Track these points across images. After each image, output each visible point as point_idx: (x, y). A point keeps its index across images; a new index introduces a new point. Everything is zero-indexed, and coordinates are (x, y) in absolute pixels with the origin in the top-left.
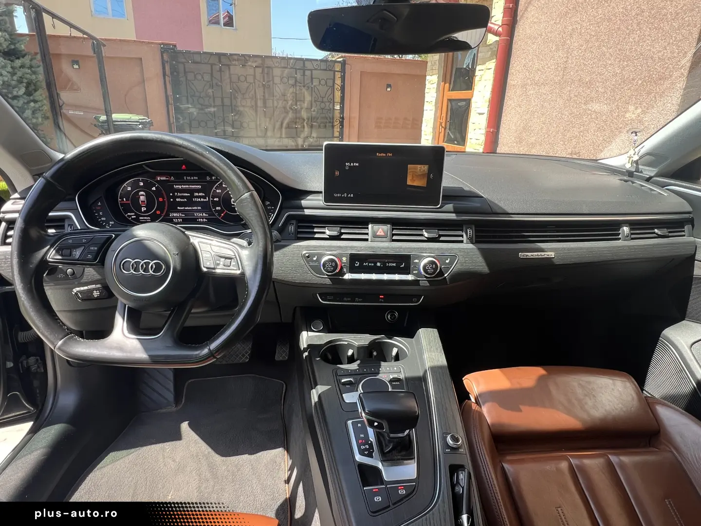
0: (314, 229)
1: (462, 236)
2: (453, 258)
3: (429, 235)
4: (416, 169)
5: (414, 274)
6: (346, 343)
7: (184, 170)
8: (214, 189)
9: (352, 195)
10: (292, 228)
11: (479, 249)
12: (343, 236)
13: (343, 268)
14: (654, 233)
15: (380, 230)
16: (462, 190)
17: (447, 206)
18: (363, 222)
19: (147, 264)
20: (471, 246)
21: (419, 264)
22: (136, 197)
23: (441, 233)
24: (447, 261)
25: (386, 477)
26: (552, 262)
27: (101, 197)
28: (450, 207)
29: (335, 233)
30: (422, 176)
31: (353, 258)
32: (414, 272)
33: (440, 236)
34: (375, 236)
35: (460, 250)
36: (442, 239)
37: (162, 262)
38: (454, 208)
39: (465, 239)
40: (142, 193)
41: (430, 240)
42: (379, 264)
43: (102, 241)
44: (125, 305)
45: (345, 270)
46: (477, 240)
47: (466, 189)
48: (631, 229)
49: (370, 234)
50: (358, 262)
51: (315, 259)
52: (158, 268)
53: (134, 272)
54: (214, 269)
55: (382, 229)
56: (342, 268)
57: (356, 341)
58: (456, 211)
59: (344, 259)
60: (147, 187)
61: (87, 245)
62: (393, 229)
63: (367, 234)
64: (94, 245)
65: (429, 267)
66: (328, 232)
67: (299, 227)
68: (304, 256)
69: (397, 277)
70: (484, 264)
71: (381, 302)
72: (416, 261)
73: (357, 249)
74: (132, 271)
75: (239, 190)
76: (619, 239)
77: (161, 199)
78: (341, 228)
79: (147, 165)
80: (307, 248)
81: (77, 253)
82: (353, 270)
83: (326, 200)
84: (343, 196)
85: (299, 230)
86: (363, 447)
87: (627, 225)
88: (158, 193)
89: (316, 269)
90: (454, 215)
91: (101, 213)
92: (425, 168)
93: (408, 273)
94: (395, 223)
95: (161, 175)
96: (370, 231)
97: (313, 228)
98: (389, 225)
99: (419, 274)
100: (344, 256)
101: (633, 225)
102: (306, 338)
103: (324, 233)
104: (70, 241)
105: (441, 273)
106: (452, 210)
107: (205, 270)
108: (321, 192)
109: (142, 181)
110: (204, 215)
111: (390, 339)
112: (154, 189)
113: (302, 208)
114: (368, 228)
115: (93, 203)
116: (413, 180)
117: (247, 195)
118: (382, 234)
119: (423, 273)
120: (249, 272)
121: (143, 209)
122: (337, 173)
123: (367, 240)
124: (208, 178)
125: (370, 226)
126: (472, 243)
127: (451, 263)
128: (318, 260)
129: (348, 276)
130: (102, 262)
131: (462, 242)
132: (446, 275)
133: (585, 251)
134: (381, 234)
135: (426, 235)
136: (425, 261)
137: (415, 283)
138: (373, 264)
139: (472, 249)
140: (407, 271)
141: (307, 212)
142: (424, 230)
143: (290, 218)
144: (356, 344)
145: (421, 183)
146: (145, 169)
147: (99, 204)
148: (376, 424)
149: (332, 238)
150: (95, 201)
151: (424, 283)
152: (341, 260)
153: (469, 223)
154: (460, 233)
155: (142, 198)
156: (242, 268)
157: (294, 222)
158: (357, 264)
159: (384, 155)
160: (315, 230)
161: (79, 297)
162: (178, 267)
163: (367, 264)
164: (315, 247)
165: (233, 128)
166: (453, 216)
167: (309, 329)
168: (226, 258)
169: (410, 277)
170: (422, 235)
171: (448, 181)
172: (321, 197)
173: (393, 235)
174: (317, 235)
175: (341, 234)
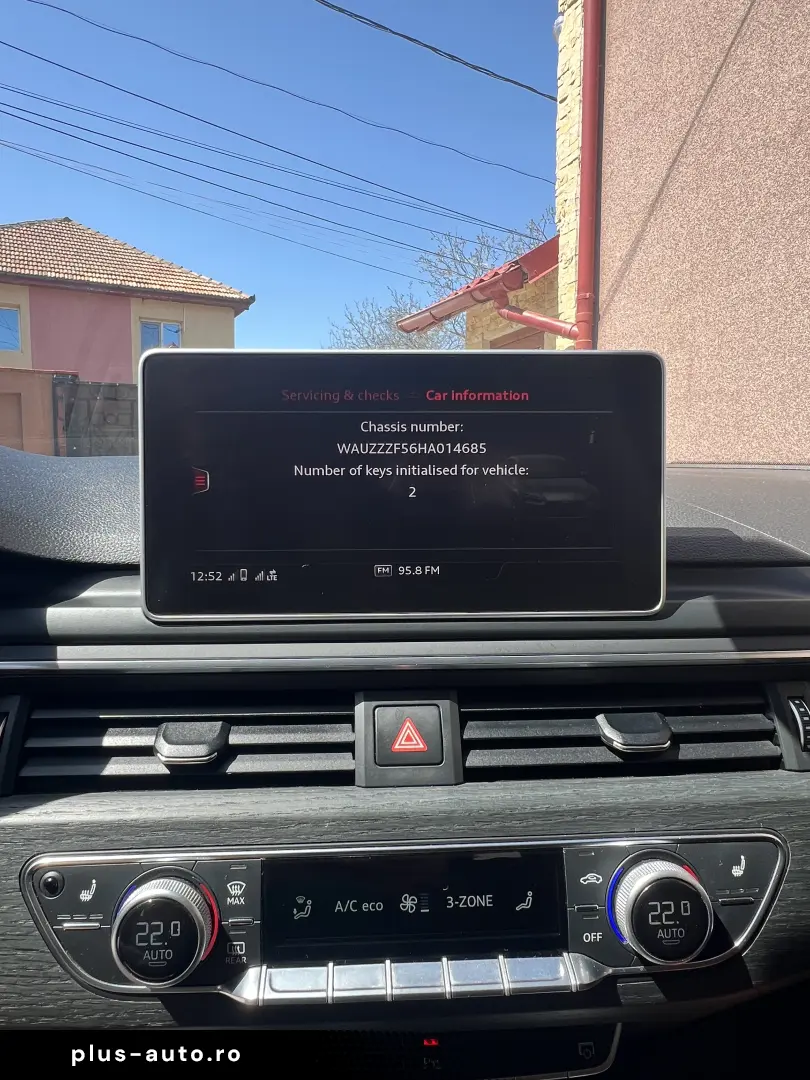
0: (102, 733)
1: (773, 737)
3: (630, 738)
5: (589, 950)
9: (273, 575)
12: (238, 766)
13: (229, 939)
15: (408, 729)
17: (690, 608)
18: (330, 694)
21: (605, 896)
23: (680, 725)
24: (737, 871)
28: (701, 608)
29: (198, 752)
32: (590, 937)
33: (678, 739)
34: (386, 758)
36: (688, 753)
38: (722, 610)
39: (786, 747)
41: (634, 764)
42: (408, 903)
45: (240, 947)
49: (360, 749)
50: (309, 899)
51: (86, 896)
55: (415, 723)
56: (223, 938)
59: (236, 889)
62: (464, 719)
63: (348, 747)
65: (661, 915)
66: (167, 751)
67: (33, 729)
68: (32, 884)
69: (503, 974)
72: (591, 878)
73: (297, 833)
78: (230, 723)
82: (281, 951)
83: (153, 603)
84: (232, 578)
85: (31, 743)
89: (87, 949)
90: (726, 642)
93: (557, 948)
94: (471, 690)
96: (360, 734)
97: (102, 728)
98: (445, 705)
99: (613, 955)
100: (235, 876)
103: (148, 751)
106: (714, 621)
108: (130, 569)
113: (47, 642)
114: (350, 720)
118: (418, 744)
119: (634, 945)
122: (204, 480)
123: (344, 778)
125: (360, 709)
127: (755, 879)
128: (103, 905)
129: (258, 985)
131: (777, 762)
132: (737, 943)
134: (410, 746)
135: (617, 739)
137: (600, 997)
138: (380, 907)
140: (545, 938)
141: (69, 658)
142: (600, 719)
149: (182, 778)
152: (214, 901)
153: (791, 676)
154: (761, 722)
158: (304, 909)
160: (109, 741)
163: (350, 903)
164: (95, 831)
166: (722, 651)
169: (569, 971)
170: (597, 741)
172: (135, 589)
173: (469, 746)
174: (114, 768)
175: (229, 752)
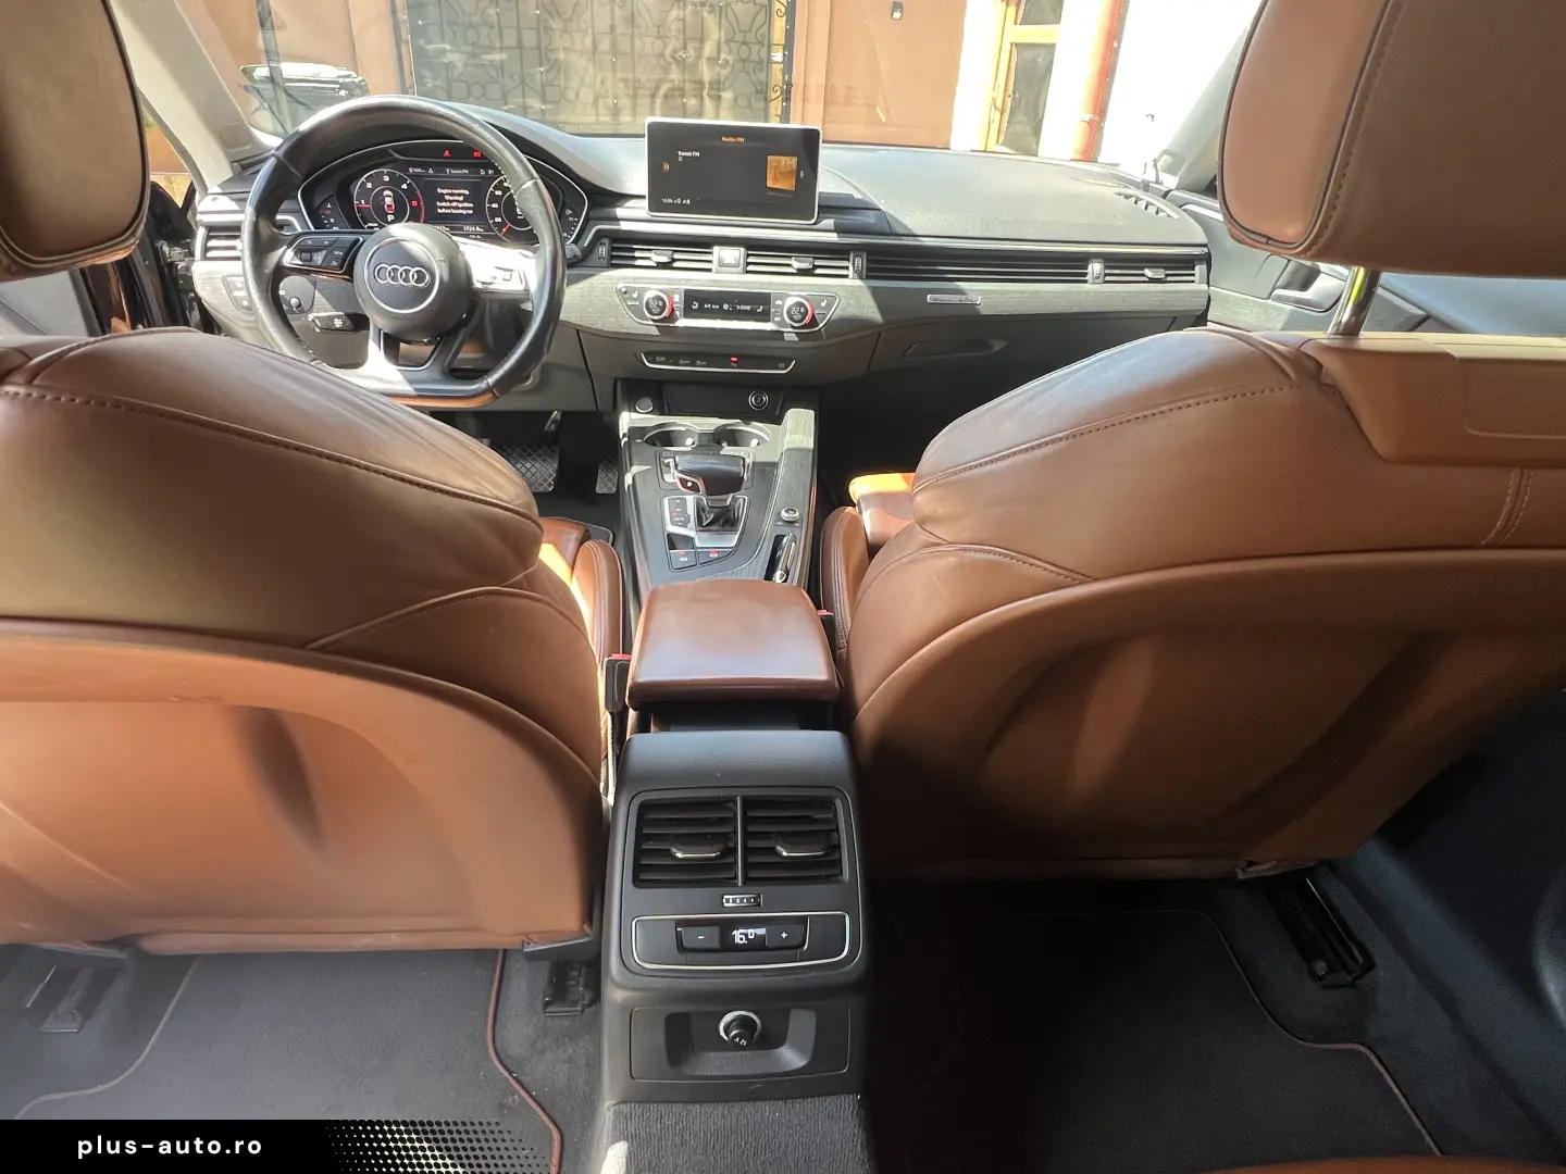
0: (635, 251)
1: (847, 268)
2: (831, 299)
3: (801, 265)
4: (779, 162)
5: (775, 322)
6: (684, 429)
7: (447, 158)
8: (491, 189)
9: (689, 201)
10: (603, 250)
11: (869, 287)
12: (676, 264)
13: (674, 310)
14: (1143, 275)
15: (730, 255)
16: (850, 197)
17: (825, 221)
18: (705, 243)
19: (407, 271)
20: (859, 282)
21: (781, 307)
22: (379, 198)
23: (817, 263)
24: (822, 304)
25: (698, 544)
26: (977, 310)
27: (331, 196)
28: (829, 222)
29: (665, 259)
30: (785, 175)
31: (690, 296)
32: (777, 319)
34: (722, 264)
35: (842, 287)
36: (818, 271)
37: (424, 270)
38: (835, 224)
39: (850, 272)
40: (387, 192)
41: (800, 273)
42: (726, 307)
43: (348, 245)
44: (380, 330)
45: (677, 313)
46: (869, 274)
47: (858, 196)
48: (1107, 267)
49: (714, 262)
50: (698, 302)
51: (634, 295)
52: (420, 278)
53: (392, 283)
54: (490, 284)
55: (733, 254)
57: (694, 426)
58: (839, 230)
59: (676, 298)
60: (395, 183)
61: (330, 249)
62: (748, 255)
63: (710, 262)
64: (338, 249)
65: (795, 311)
66: (655, 258)
67: (613, 249)
68: (619, 292)
69: (751, 326)
70: (876, 310)
71: (733, 367)
72: (779, 302)
73: (695, 284)
74: (389, 280)
75: (518, 178)
76: (1086, 282)
77: (415, 203)
78: (674, 251)
79: (397, 150)
80: (625, 279)
81: (319, 258)
82: (688, 313)
83: (650, 209)
84: (675, 201)
85: (614, 254)
86: (677, 519)
87: (1100, 260)
88: (410, 193)
89: (636, 311)
90: (835, 235)
91: (332, 220)
92: (792, 162)
93: (767, 320)
94: (752, 245)
95: (415, 165)
96: (714, 258)
97: (633, 250)
98: (743, 249)
99: (782, 323)
100: (676, 293)
101: (1111, 261)
102: (627, 420)
103: (649, 258)
104: (310, 242)
105: (813, 322)
106: (833, 228)
107: (478, 285)
108: (643, 197)
109: (388, 174)
110: (478, 229)
111: (747, 424)
112: (404, 186)
113: (616, 220)
114: (712, 253)
115: (320, 205)
116: (775, 179)
117: (529, 184)
118: (732, 261)
119: (788, 321)
120: (533, 287)
121: (390, 218)
122: (667, 167)
123: (709, 270)
124: (483, 172)
125: (715, 249)
126: (861, 278)
127: (829, 307)
128: (640, 298)
129: (682, 322)
130: (350, 272)
131: (846, 276)
132: (821, 325)
133: (1027, 295)
134: (730, 261)
135: (795, 265)
136: (790, 302)
137: (778, 335)
138: (718, 307)
139: (859, 287)
140: (765, 316)
141: (624, 226)
142: (792, 259)
143: (599, 235)
144: (698, 429)
145: (788, 185)
146: (391, 155)
147: (329, 206)
148: (690, 484)
149: (660, 266)
150: (323, 203)
151: (790, 336)
152: (671, 299)
153: (858, 248)
154: (844, 264)
155: (388, 201)
156: (527, 285)
157: (606, 241)
158: (696, 306)
159: (733, 140)
160: (637, 254)
161: (317, 325)
162: (446, 277)
163: (709, 305)
164: (635, 279)
165: (544, 101)
166: (833, 237)
167: (632, 409)
168: (505, 270)
169: (768, 326)
170: (790, 266)
171: (828, 183)
172: (645, 203)
173: (748, 264)
174: (638, 262)
175: (674, 260)
